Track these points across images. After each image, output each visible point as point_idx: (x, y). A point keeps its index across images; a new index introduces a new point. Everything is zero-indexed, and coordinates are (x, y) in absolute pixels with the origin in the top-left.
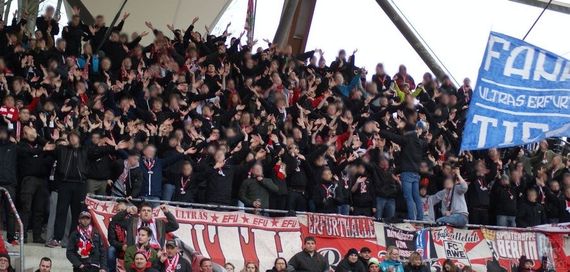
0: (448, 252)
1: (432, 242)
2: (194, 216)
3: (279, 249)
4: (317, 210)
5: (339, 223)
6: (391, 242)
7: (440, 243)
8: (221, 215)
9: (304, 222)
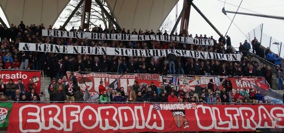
0: (183, 83)
1: (178, 80)
2: (101, 75)
3: (128, 83)
4: (141, 73)
5: (148, 76)
6: (165, 81)
7: (181, 80)
8: (110, 76)
9: (137, 76)
